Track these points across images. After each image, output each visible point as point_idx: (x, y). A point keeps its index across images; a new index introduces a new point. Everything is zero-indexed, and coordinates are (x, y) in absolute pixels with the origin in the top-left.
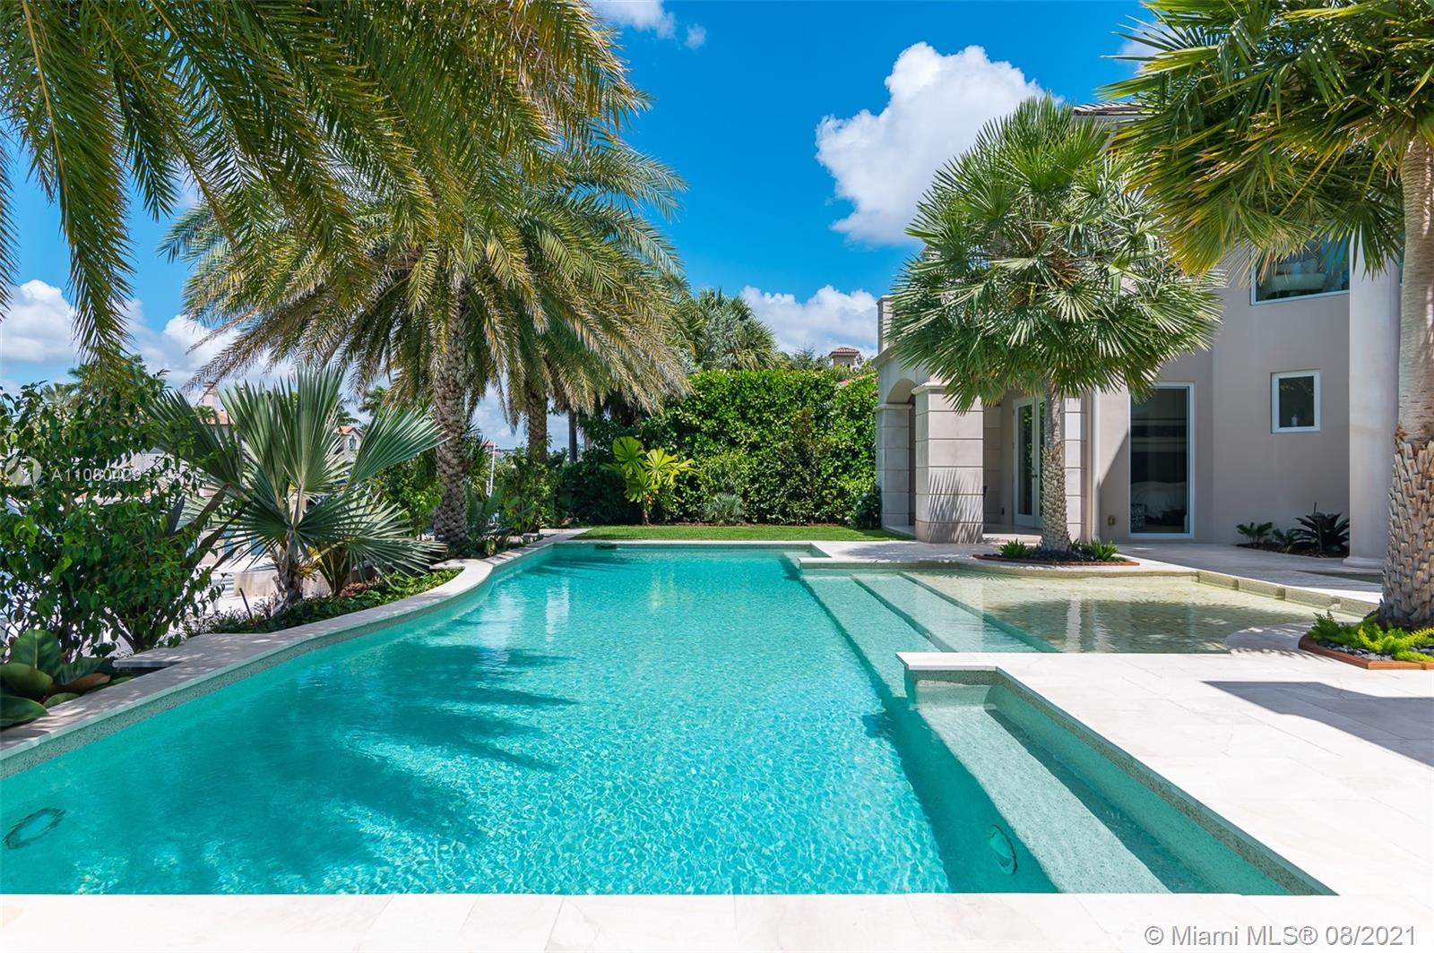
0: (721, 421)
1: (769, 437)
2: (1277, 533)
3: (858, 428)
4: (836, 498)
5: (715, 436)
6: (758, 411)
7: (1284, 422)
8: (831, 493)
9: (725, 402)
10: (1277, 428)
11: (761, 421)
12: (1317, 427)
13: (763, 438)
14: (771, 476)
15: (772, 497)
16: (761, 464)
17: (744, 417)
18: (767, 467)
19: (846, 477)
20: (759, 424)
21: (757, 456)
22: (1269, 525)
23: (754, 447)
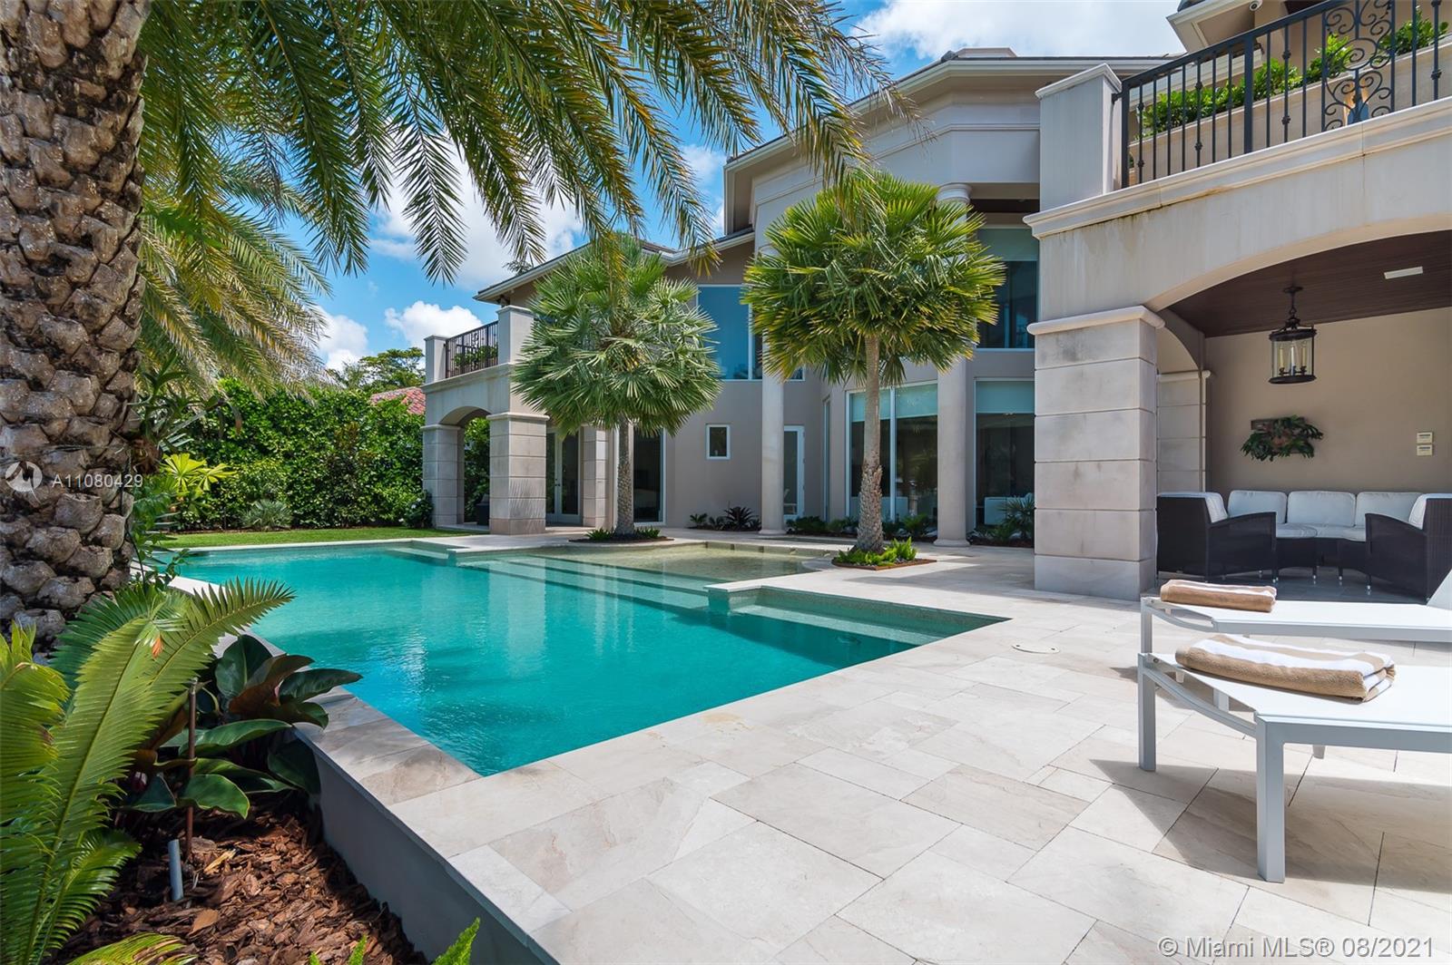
0: (250, 429)
1: (305, 447)
2: (712, 520)
3: (390, 442)
4: (370, 503)
5: (241, 443)
6: (293, 421)
7: (712, 454)
8: (366, 500)
9: (256, 410)
10: (709, 457)
11: (295, 431)
12: (728, 457)
13: (298, 448)
14: (306, 483)
15: (305, 504)
16: (295, 471)
17: (276, 427)
18: (302, 475)
19: (380, 485)
20: (294, 434)
21: (291, 464)
22: (705, 516)
23: (287, 455)
